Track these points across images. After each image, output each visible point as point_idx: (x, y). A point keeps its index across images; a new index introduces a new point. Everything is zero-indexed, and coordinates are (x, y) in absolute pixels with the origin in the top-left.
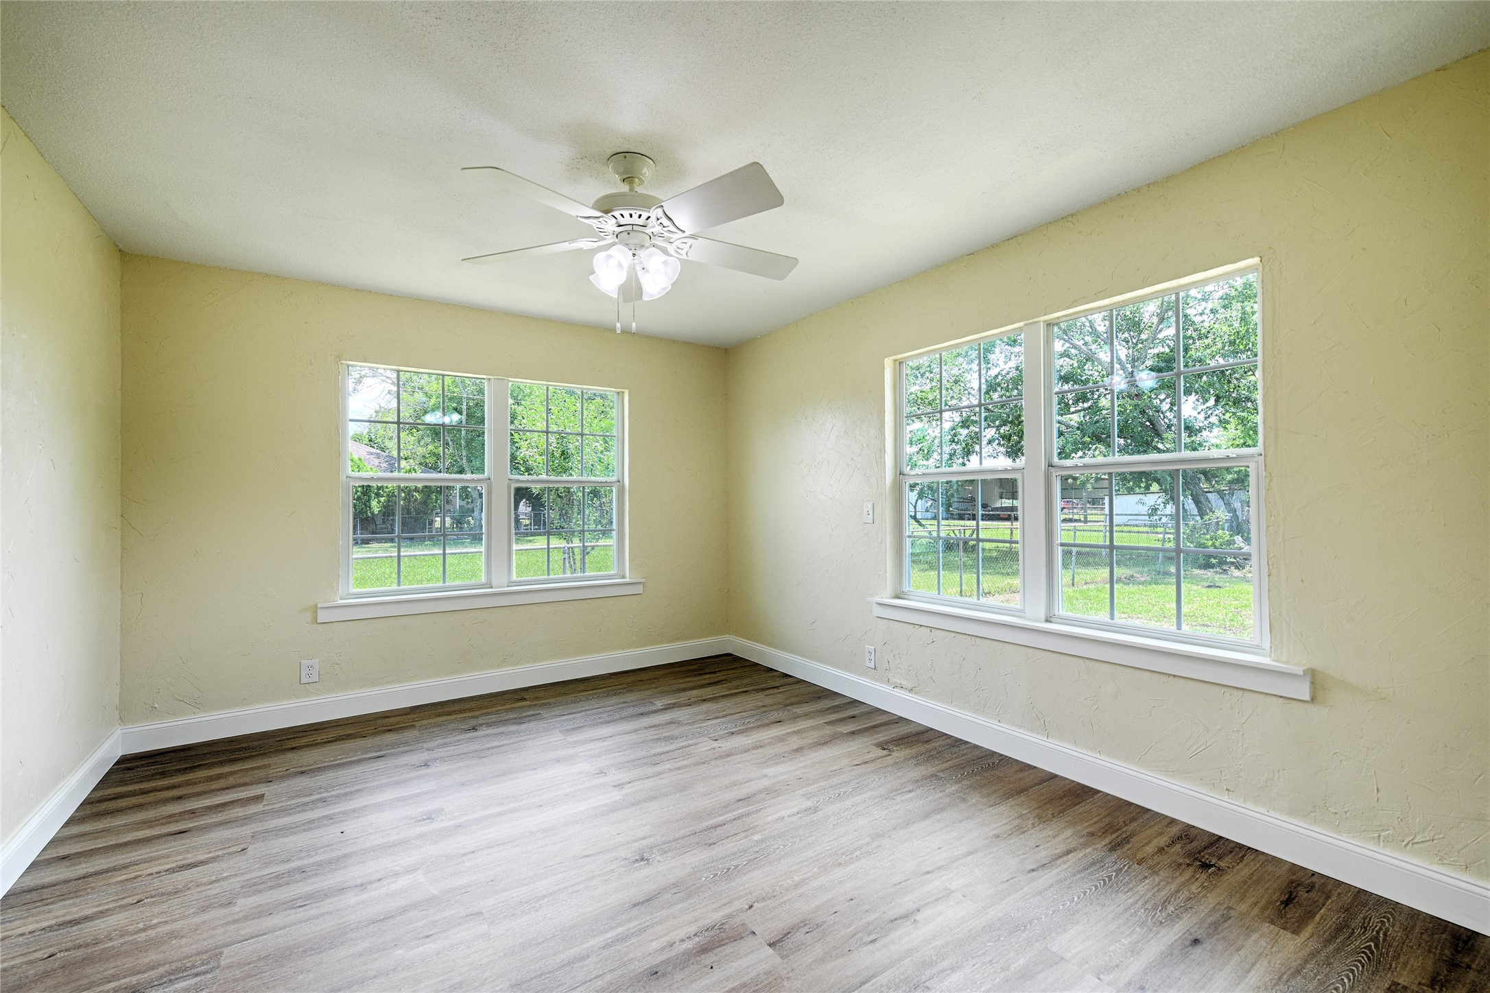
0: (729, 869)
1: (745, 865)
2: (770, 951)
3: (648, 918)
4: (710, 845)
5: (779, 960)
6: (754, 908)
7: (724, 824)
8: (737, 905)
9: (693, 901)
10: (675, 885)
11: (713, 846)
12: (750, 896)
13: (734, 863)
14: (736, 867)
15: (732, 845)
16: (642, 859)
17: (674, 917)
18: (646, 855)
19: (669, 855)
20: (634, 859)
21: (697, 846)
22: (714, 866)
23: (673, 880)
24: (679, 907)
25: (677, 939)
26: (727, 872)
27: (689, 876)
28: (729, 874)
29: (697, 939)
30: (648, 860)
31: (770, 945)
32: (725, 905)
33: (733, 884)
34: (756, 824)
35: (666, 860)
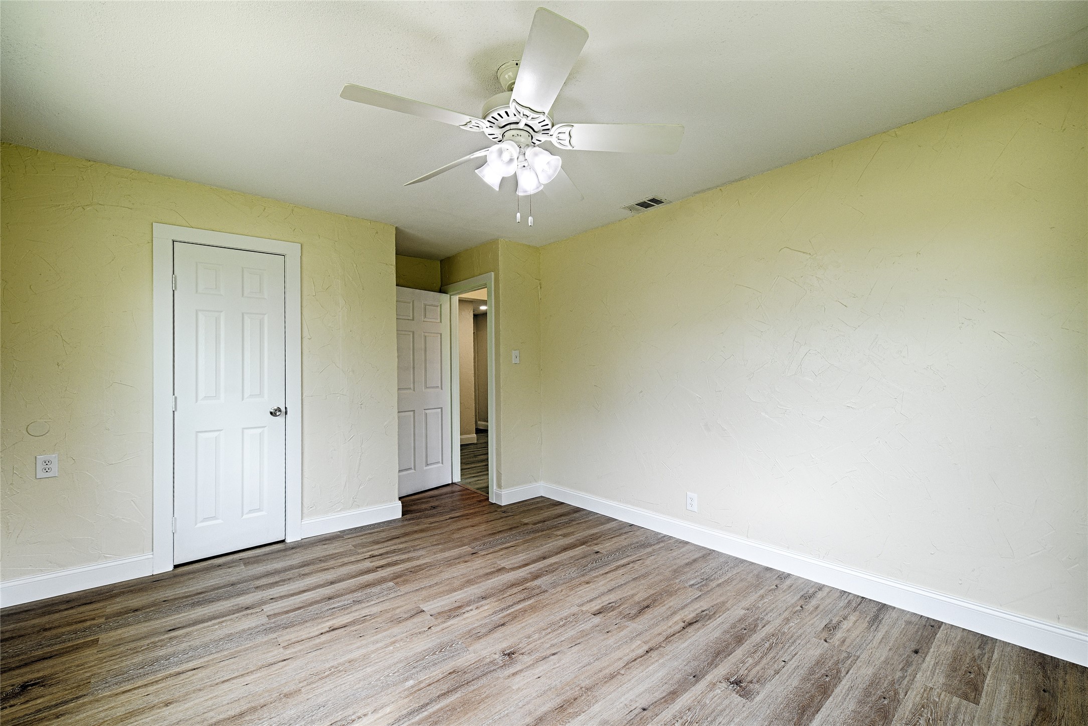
0: (440, 651)
1: (427, 656)
2: (423, 609)
3: (493, 619)
4: (454, 672)
5: (420, 606)
6: (428, 627)
7: (438, 697)
8: (439, 628)
9: (467, 629)
10: (479, 638)
11: (451, 671)
12: (429, 634)
13: (435, 657)
14: (434, 654)
15: (434, 674)
16: (509, 654)
17: (477, 620)
18: (507, 658)
19: (488, 660)
20: (516, 655)
21: (466, 670)
22: (451, 653)
23: (481, 640)
24: (476, 625)
25: (474, 611)
26: (442, 649)
27: (471, 644)
28: (441, 648)
29: (463, 611)
30: (505, 655)
31: (424, 611)
32: (446, 628)
33: (439, 641)
34: (406, 700)
35: (490, 655)
